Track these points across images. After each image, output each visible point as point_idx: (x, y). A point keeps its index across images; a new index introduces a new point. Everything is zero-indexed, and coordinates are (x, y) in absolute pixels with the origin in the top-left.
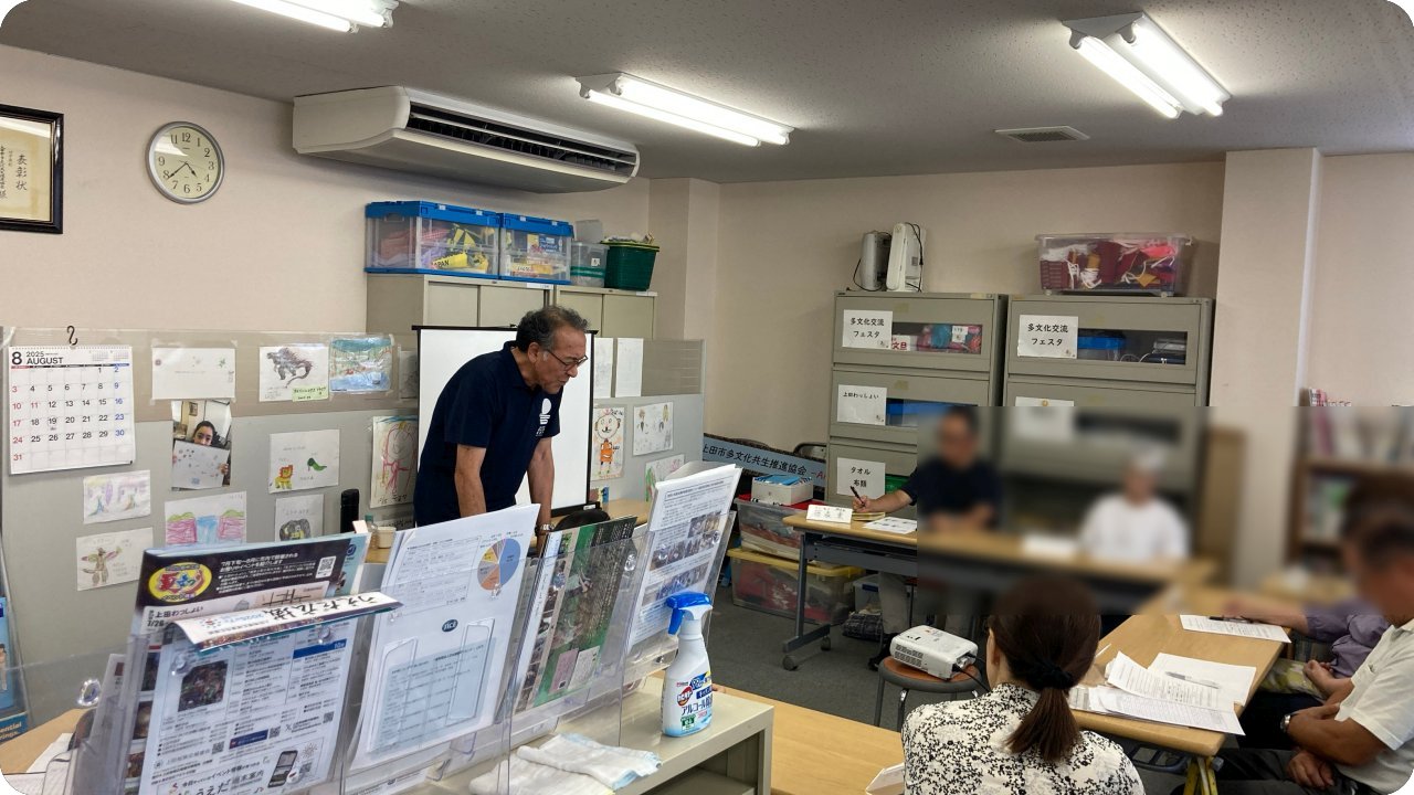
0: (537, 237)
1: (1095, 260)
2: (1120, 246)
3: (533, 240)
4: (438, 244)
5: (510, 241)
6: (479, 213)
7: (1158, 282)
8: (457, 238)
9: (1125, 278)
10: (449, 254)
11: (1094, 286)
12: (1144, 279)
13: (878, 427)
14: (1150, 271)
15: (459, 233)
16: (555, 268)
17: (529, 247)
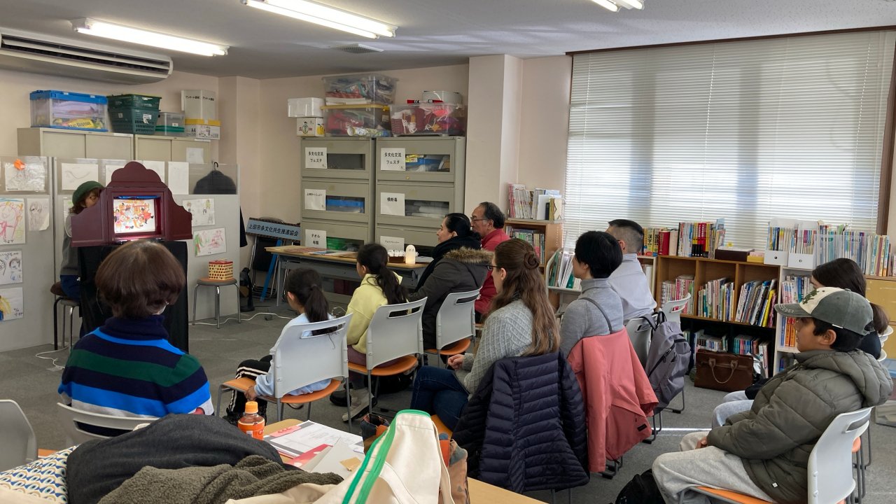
1: (413, 118)
2: (424, 111)
7: (440, 129)
9: (427, 128)
11: (414, 132)
12: (435, 127)
13: (322, 212)
14: (437, 123)
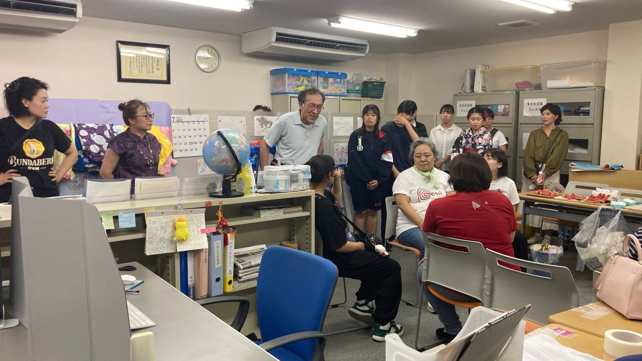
0: (332, 79)
3: (331, 80)
4: (294, 83)
5: (322, 81)
6: (309, 71)
8: (301, 81)
10: (298, 86)
15: (302, 79)
16: (340, 90)
17: (329, 82)
